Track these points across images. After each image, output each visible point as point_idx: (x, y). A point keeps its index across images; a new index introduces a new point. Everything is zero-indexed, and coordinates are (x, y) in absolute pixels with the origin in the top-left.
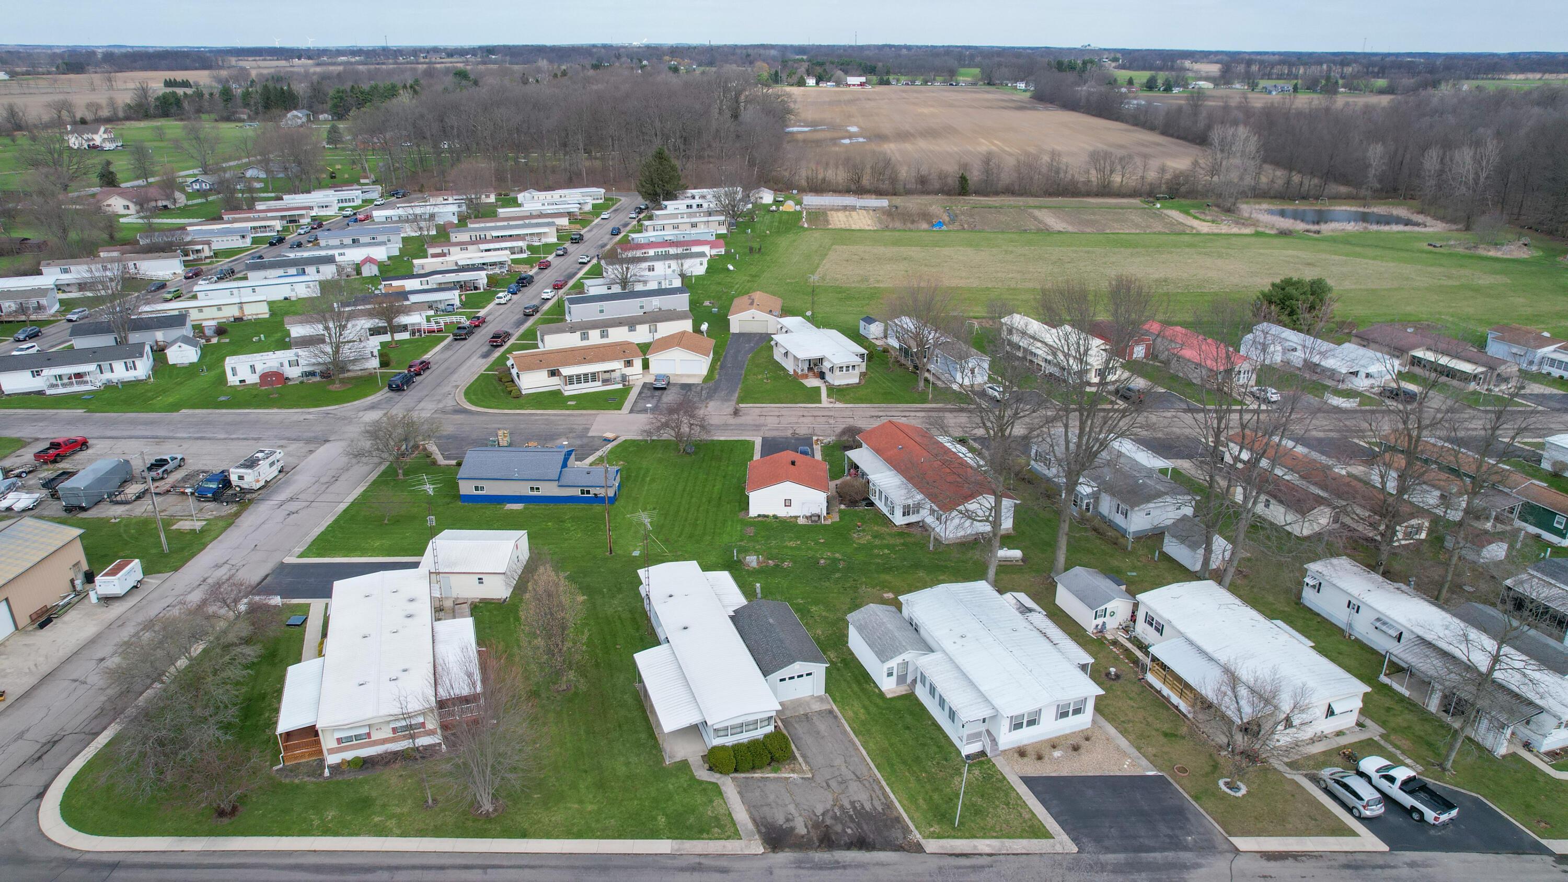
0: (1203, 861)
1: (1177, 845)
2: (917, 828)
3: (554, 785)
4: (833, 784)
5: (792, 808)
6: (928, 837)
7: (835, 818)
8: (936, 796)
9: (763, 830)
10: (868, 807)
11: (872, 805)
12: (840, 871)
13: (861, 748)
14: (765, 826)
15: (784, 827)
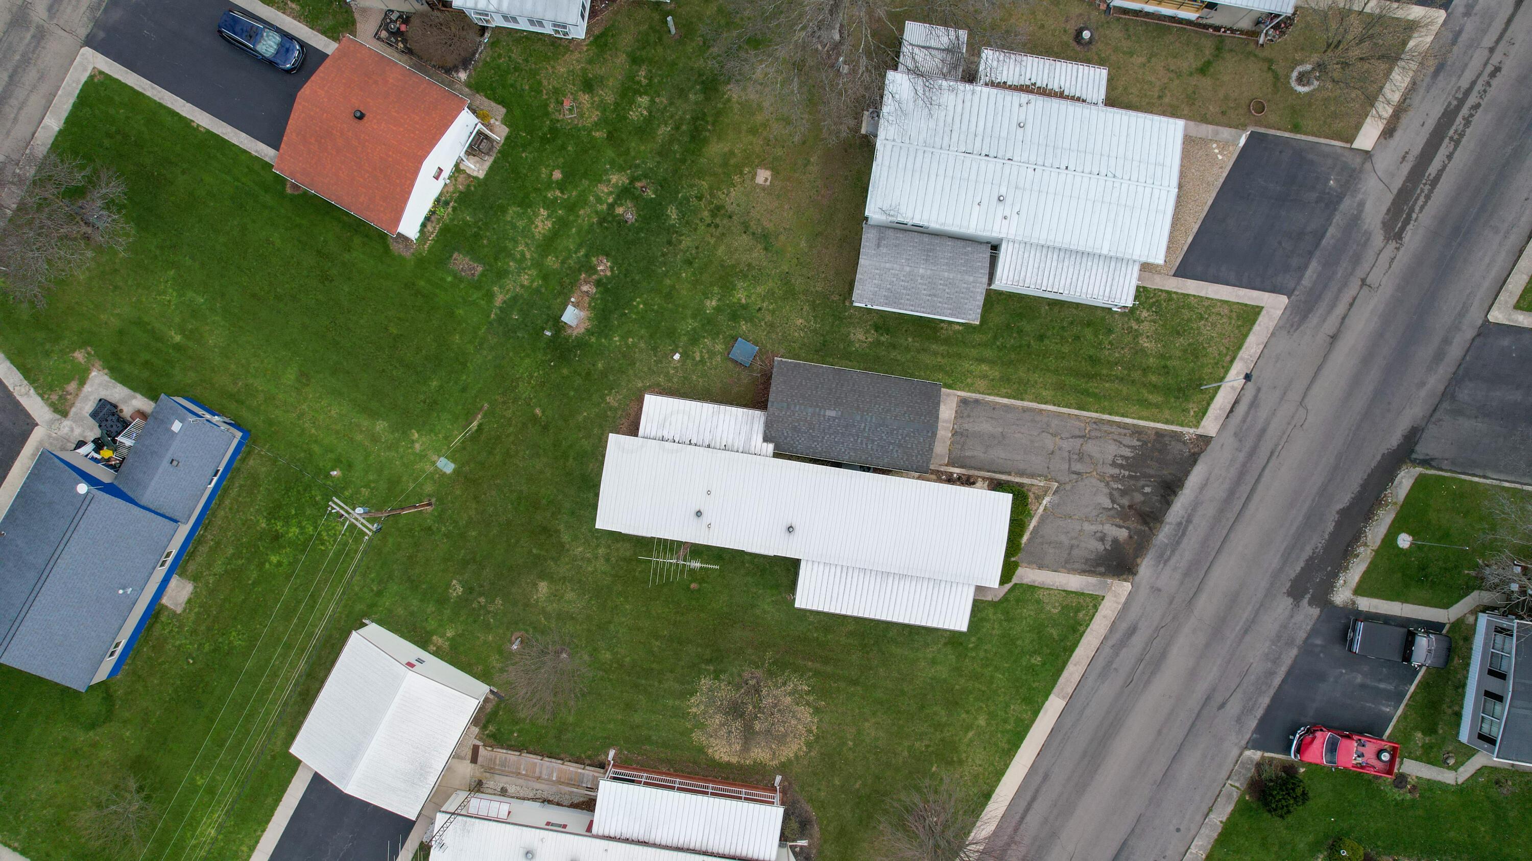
0: (1360, 196)
1: (1331, 203)
2: (1182, 425)
3: (927, 746)
4: (1078, 467)
5: (1089, 528)
6: (1199, 423)
7: (1123, 493)
8: (1153, 378)
9: (1102, 569)
10: (1127, 453)
11: (1128, 447)
12: (1191, 528)
13: (1043, 406)
14: (1098, 565)
15: (1108, 547)
